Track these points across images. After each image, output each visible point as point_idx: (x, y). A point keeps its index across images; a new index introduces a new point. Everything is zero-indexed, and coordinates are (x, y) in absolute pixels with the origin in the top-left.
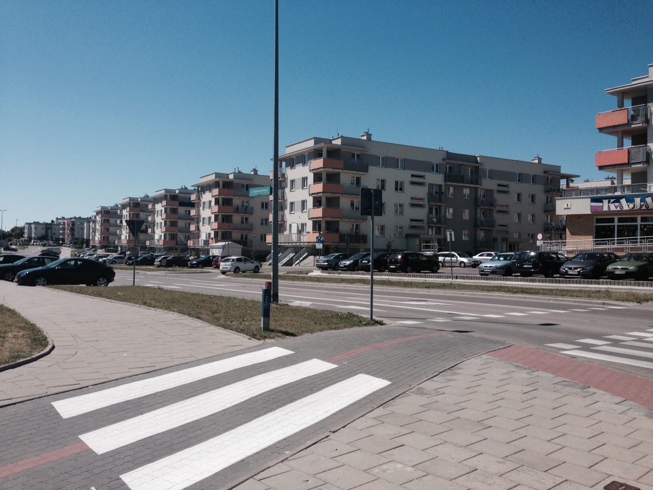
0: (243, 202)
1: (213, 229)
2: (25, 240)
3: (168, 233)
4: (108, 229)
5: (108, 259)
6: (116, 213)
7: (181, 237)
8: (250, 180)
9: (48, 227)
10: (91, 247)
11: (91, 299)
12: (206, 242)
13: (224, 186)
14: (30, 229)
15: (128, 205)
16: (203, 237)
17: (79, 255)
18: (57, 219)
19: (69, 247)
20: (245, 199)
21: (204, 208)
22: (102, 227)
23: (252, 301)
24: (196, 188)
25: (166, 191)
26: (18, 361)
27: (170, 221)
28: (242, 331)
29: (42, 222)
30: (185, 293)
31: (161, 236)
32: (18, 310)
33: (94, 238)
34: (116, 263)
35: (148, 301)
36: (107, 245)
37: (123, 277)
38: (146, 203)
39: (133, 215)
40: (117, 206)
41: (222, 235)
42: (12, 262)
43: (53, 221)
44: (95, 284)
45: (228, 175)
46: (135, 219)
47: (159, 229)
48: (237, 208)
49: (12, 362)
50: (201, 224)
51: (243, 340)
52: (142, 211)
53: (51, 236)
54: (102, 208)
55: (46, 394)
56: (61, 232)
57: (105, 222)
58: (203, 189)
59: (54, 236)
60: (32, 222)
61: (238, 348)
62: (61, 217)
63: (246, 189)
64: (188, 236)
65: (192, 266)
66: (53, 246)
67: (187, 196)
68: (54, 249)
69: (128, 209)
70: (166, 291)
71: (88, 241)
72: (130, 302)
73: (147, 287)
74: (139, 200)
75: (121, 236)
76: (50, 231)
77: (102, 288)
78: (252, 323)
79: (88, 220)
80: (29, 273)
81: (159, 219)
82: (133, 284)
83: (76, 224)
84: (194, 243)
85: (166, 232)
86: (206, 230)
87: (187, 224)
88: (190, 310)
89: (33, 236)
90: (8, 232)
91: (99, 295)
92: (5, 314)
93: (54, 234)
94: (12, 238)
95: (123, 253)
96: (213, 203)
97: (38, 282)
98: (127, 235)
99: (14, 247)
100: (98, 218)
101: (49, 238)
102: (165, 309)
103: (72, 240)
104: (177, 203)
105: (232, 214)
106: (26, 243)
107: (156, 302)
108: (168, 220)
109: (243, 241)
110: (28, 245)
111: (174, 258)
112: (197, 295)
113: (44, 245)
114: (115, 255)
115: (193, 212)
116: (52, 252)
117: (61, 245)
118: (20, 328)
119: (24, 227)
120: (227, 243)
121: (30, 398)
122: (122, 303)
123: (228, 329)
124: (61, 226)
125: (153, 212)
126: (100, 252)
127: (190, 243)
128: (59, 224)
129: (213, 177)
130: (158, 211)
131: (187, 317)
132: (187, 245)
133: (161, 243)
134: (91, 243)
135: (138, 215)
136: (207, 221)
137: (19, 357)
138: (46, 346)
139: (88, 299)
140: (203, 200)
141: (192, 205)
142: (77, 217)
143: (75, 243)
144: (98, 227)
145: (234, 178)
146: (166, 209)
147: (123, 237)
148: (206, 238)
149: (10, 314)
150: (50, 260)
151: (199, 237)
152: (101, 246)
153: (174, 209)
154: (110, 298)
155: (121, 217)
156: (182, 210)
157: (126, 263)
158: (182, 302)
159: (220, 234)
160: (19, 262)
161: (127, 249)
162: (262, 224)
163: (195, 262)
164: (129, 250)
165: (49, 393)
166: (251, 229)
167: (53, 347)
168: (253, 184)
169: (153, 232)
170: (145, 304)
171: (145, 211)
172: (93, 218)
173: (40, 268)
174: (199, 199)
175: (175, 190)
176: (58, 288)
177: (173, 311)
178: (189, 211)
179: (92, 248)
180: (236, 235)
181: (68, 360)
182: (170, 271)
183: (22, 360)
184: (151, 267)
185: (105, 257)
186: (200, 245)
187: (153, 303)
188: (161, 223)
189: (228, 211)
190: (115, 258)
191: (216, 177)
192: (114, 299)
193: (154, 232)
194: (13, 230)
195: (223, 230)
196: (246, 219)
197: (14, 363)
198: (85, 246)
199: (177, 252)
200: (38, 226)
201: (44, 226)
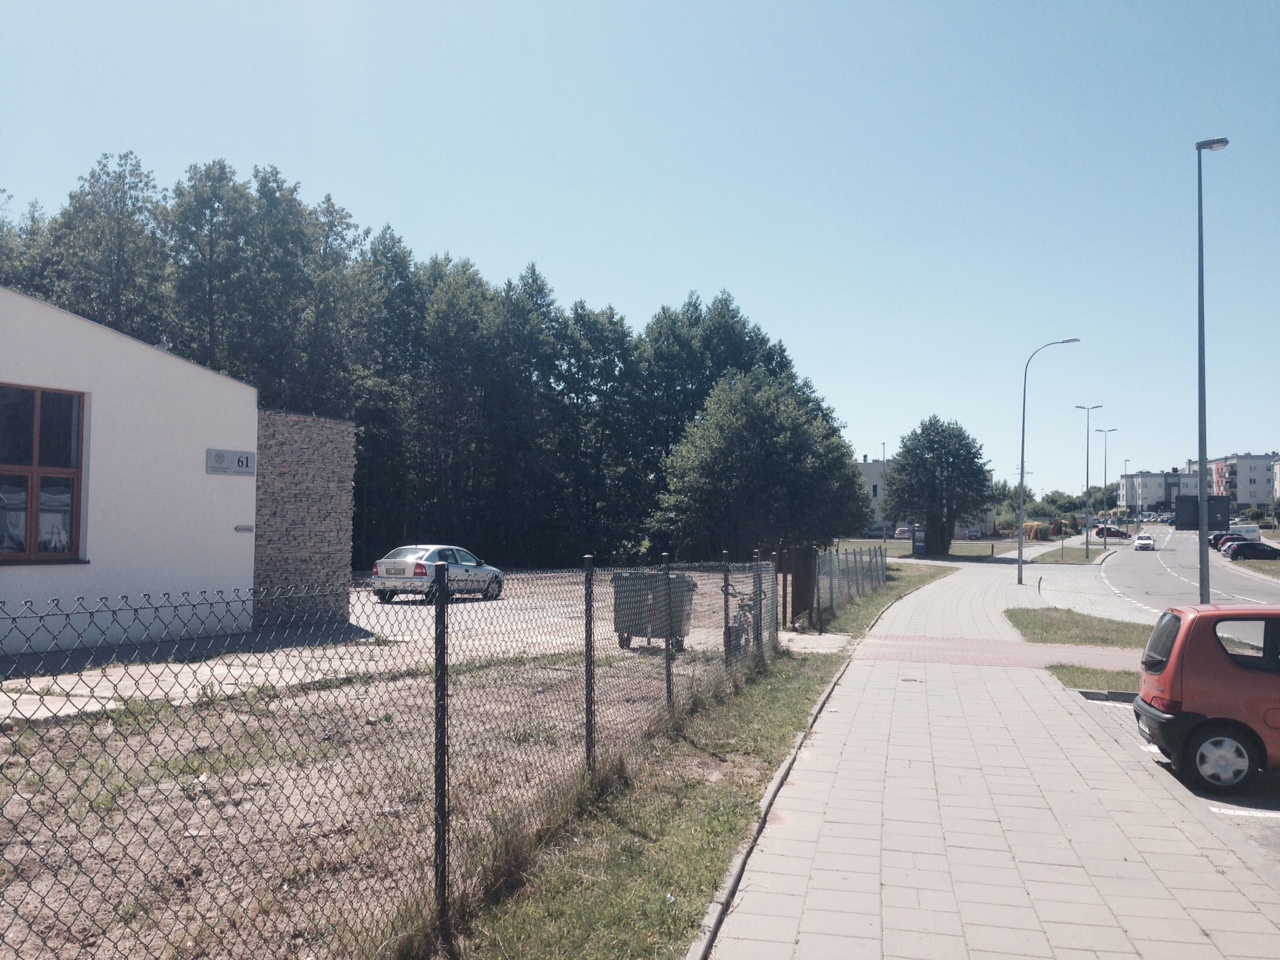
9: (1169, 481)
14: (1131, 488)
29: (1155, 470)
60: (1135, 473)
76: (1174, 491)
79: (1269, 460)
83: (1239, 470)
89: (1140, 503)
94: (1093, 509)
119: (1118, 484)
200: (1148, 480)
201: (1162, 480)
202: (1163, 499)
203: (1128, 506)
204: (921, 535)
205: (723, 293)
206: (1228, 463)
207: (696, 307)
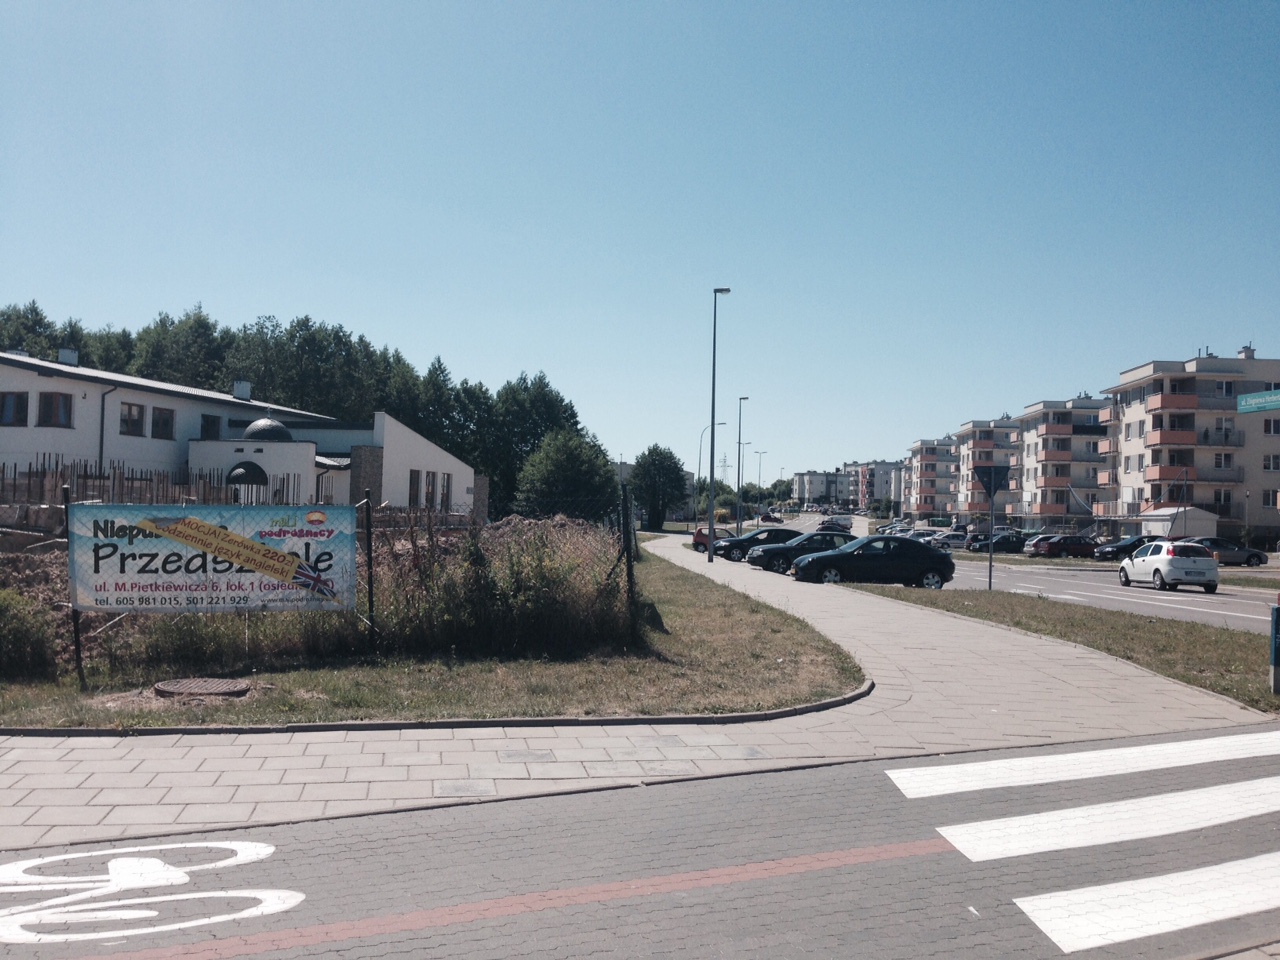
0: (1219, 421)
1: (1149, 481)
2: (795, 504)
3: (1049, 490)
4: (933, 483)
5: (935, 540)
6: (948, 451)
7: (1077, 496)
8: (1237, 372)
9: (831, 479)
10: (902, 516)
11: (918, 610)
12: (1134, 508)
13: (1173, 389)
14: (802, 483)
15: (972, 435)
16: (1127, 496)
17: (884, 531)
18: (845, 465)
19: (865, 515)
20: (1223, 415)
21: (1127, 436)
22: (923, 479)
23: (1245, 633)
24: (1111, 396)
25: (1046, 404)
26: (823, 701)
27: (1053, 465)
28: (1225, 691)
29: (820, 471)
30: (1095, 609)
31: (1036, 494)
32: (810, 621)
33: (908, 500)
34: (949, 546)
35: (1024, 620)
36: (932, 512)
37: (969, 573)
38: (1007, 430)
39: (980, 455)
40: (949, 438)
41: (1171, 492)
42: (784, 542)
43: (838, 470)
44: (920, 585)
45: (1184, 363)
46: (984, 463)
47: (1033, 482)
48: (1206, 435)
49: (816, 701)
50: (1121, 470)
51: (1228, 708)
52: (997, 446)
53: (836, 497)
54: (923, 442)
55: (875, 757)
56: (851, 488)
57: (929, 468)
58: (1125, 396)
59: (840, 496)
60: (805, 471)
61: (1217, 724)
62: (851, 462)
63: (1227, 391)
64: (1094, 496)
65: (1104, 557)
66: (840, 514)
67: (1091, 412)
68: (841, 519)
69: (971, 443)
70: (1055, 604)
71: (898, 504)
72: (990, 620)
73: (1015, 594)
74: (992, 425)
75: (956, 495)
76: (833, 487)
77: (932, 591)
78: (1249, 677)
79: (898, 466)
80: (813, 560)
81: (1031, 462)
82: (988, 588)
83: (876, 474)
84: (1106, 510)
85: (1045, 487)
86: (1133, 483)
87: (1091, 471)
88: (1109, 642)
89: (807, 496)
90: (767, 489)
91: (932, 603)
92: (791, 625)
93: (841, 492)
94: (774, 500)
95: (962, 528)
96: (1149, 426)
97: (826, 577)
98: (969, 493)
99: (777, 515)
100: (916, 463)
101: (833, 499)
102: (1059, 637)
103: (871, 503)
104: (1069, 428)
105: (1193, 447)
106: (796, 508)
107: (1039, 622)
108: (1050, 463)
109: (1221, 506)
110: (799, 512)
111: (1065, 539)
112: (1121, 614)
113: (825, 513)
114: (947, 531)
115: (1104, 446)
116: (839, 525)
117: (852, 512)
118: (818, 648)
119: (793, 480)
120: (1182, 509)
121: (851, 759)
122: (976, 620)
123: (1194, 684)
124: (852, 479)
125: (1018, 448)
126: (921, 525)
127: (1098, 510)
128: (849, 474)
129: (1148, 371)
130: (1028, 446)
131: (1104, 654)
132: (1091, 513)
133: (1036, 509)
134: (903, 508)
135: (989, 455)
136: (1134, 463)
137: (823, 695)
138: (862, 680)
139: (913, 609)
140: (1125, 420)
141: (1102, 430)
142: (879, 460)
143: (876, 509)
144: (915, 478)
145: (1197, 371)
146: (1045, 442)
147: (961, 498)
148: (1134, 498)
149: (799, 627)
150: (842, 540)
151: (1116, 496)
152: (920, 515)
153: (1064, 440)
154: (952, 611)
155: (957, 459)
156: (1079, 442)
157: (968, 548)
158: (1089, 625)
159: (1165, 490)
160: (793, 542)
161: (969, 521)
162: (1266, 467)
163: (1110, 549)
164: (972, 522)
165: (878, 756)
166: (1239, 478)
167: (873, 686)
168: (1244, 379)
169: (1020, 487)
170: (1017, 624)
171: (1003, 447)
172: (907, 462)
173: (829, 552)
174: (1117, 417)
175: (1065, 402)
176: (861, 589)
177: (1075, 641)
178: (1095, 445)
179: (905, 518)
180: (1204, 492)
181: (898, 708)
182: (1057, 564)
183: (829, 700)
184: (1017, 557)
185: (929, 535)
186: (1120, 513)
187: (1034, 624)
188: (1036, 469)
189: (1184, 440)
190: (948, 537)
191: (1155, 371)
192: (958, 612)
193: (1022, 488)
194: (775, 486)
195: (1172, 482)
196: (1228, 457)
197: (818, 703)
198: (891, 514)
199: (1070, 528)
200: (814, 478)
201: (824, 478)
202: (824, 494)
203: (800, 499)
204: (646, 517)
205: (541, 372)
206: (870, 467)
207: (525, 380)
